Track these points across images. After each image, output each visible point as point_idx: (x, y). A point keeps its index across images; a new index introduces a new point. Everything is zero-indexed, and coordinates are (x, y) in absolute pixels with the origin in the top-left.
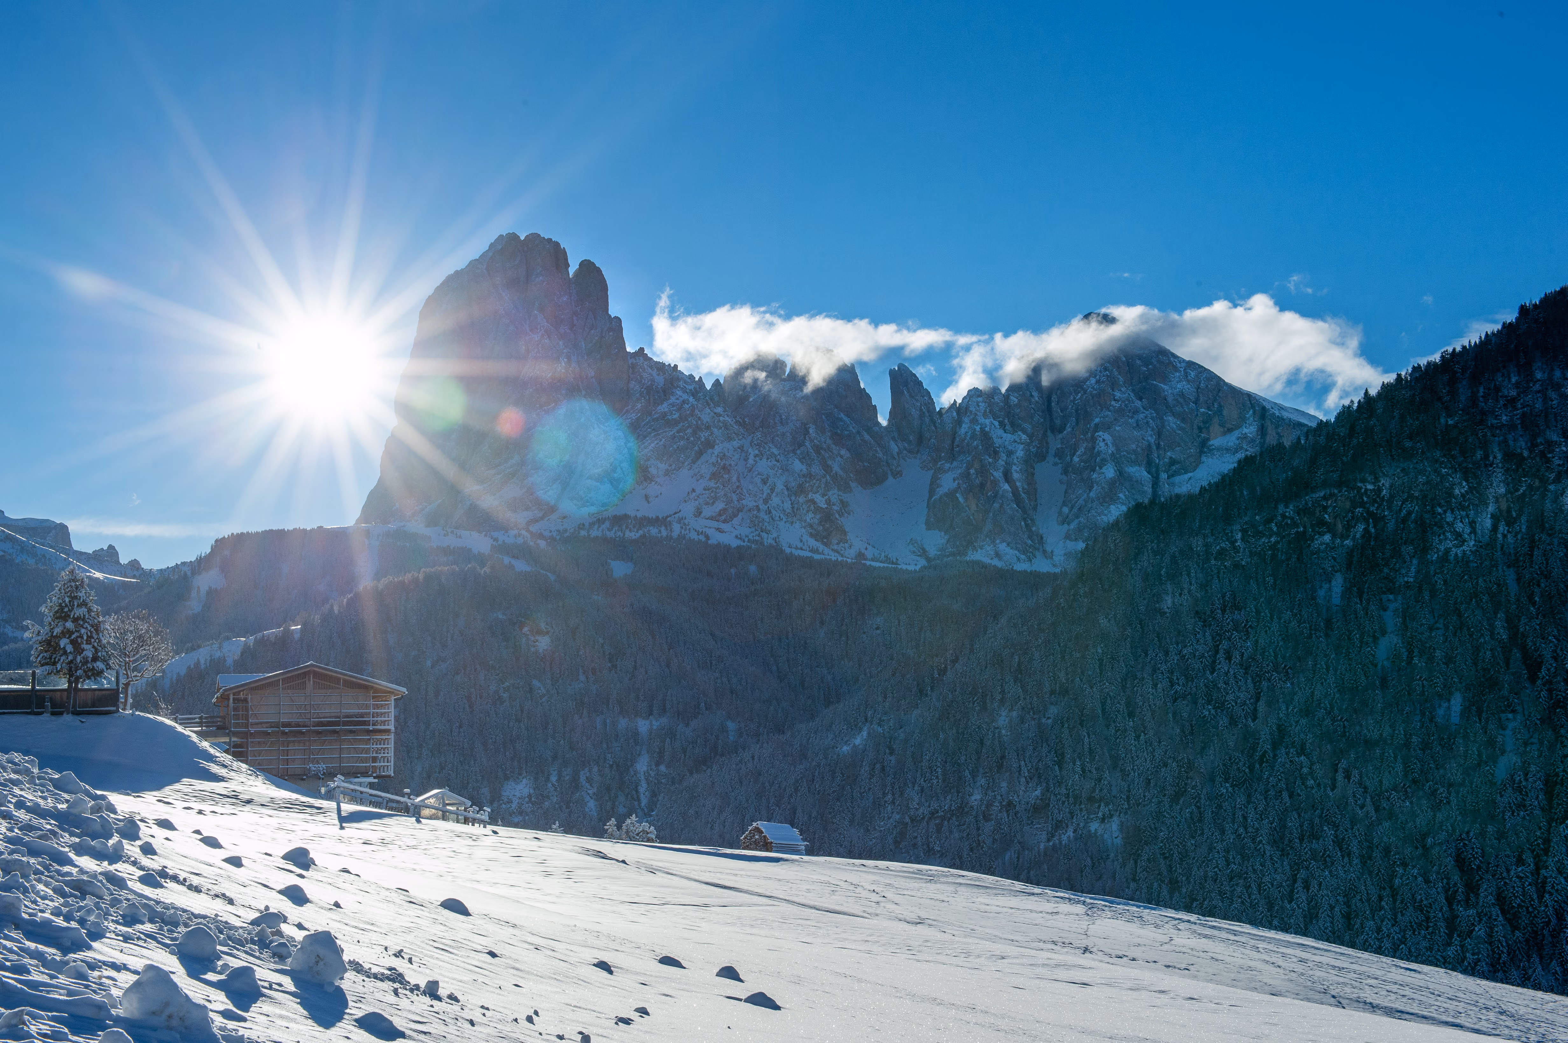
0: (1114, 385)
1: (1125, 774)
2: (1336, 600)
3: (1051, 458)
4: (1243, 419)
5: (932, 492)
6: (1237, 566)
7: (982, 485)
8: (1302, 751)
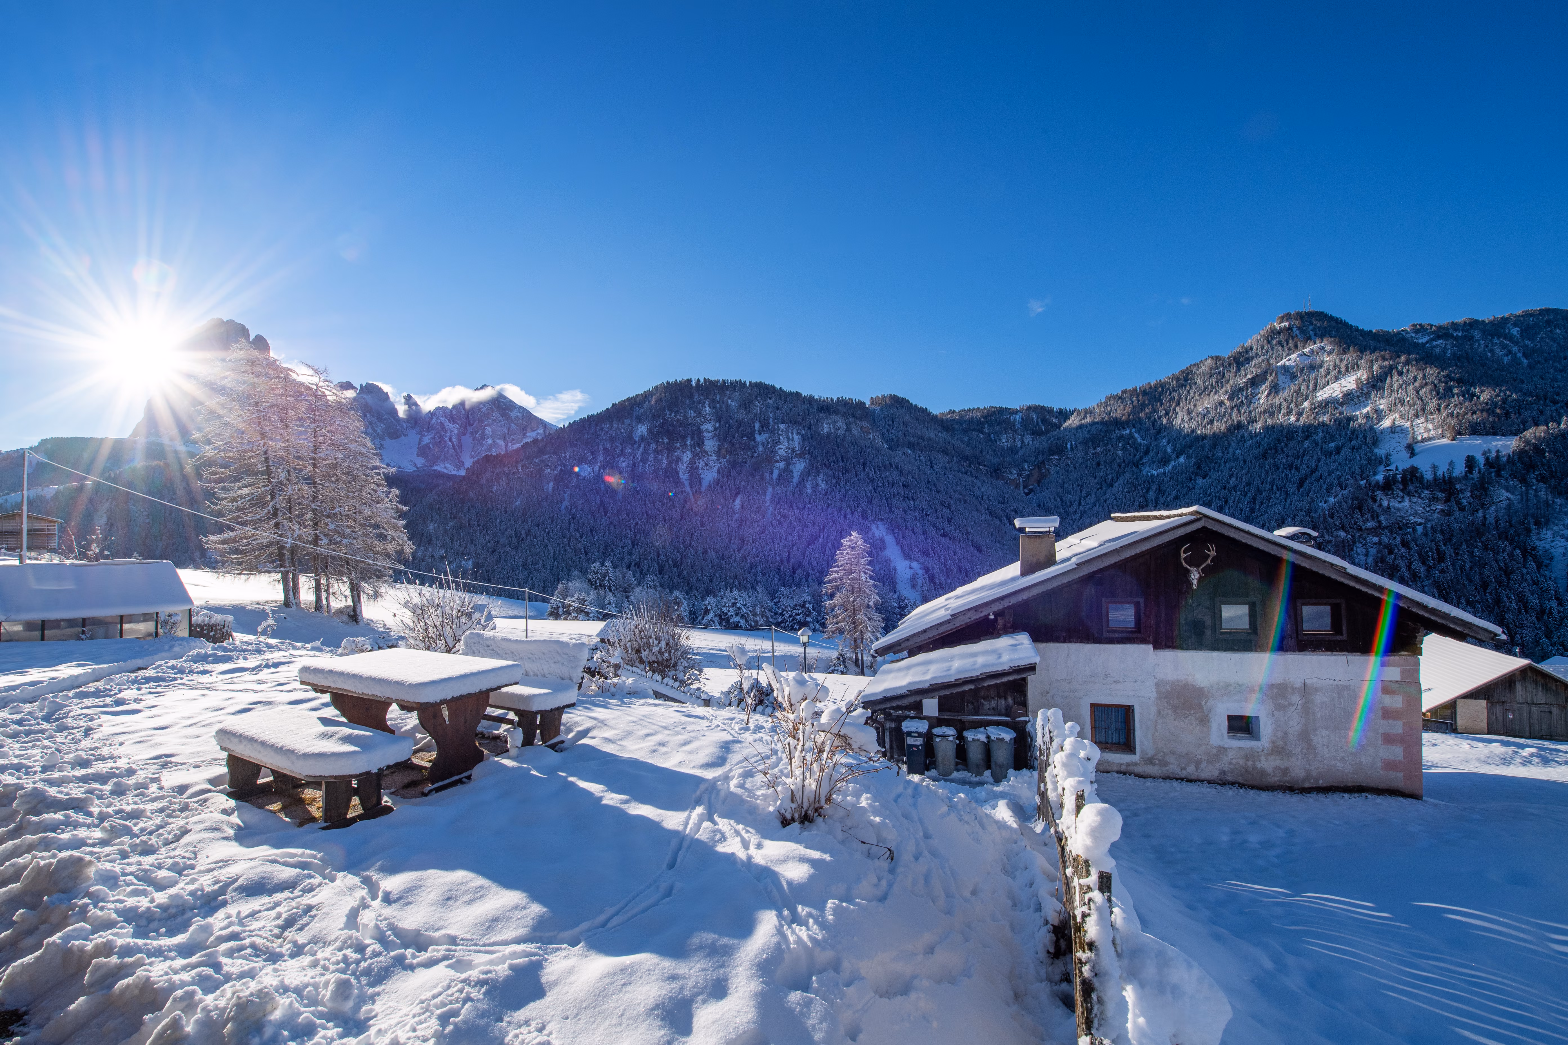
0: (493, 411)
1: (475, 545)
2: (550, 490)
3: (468, 435)
4: (538, 427)
5: (420, 443)
6: (519, 478)
7: (440, 442)
8: (535, 537)
